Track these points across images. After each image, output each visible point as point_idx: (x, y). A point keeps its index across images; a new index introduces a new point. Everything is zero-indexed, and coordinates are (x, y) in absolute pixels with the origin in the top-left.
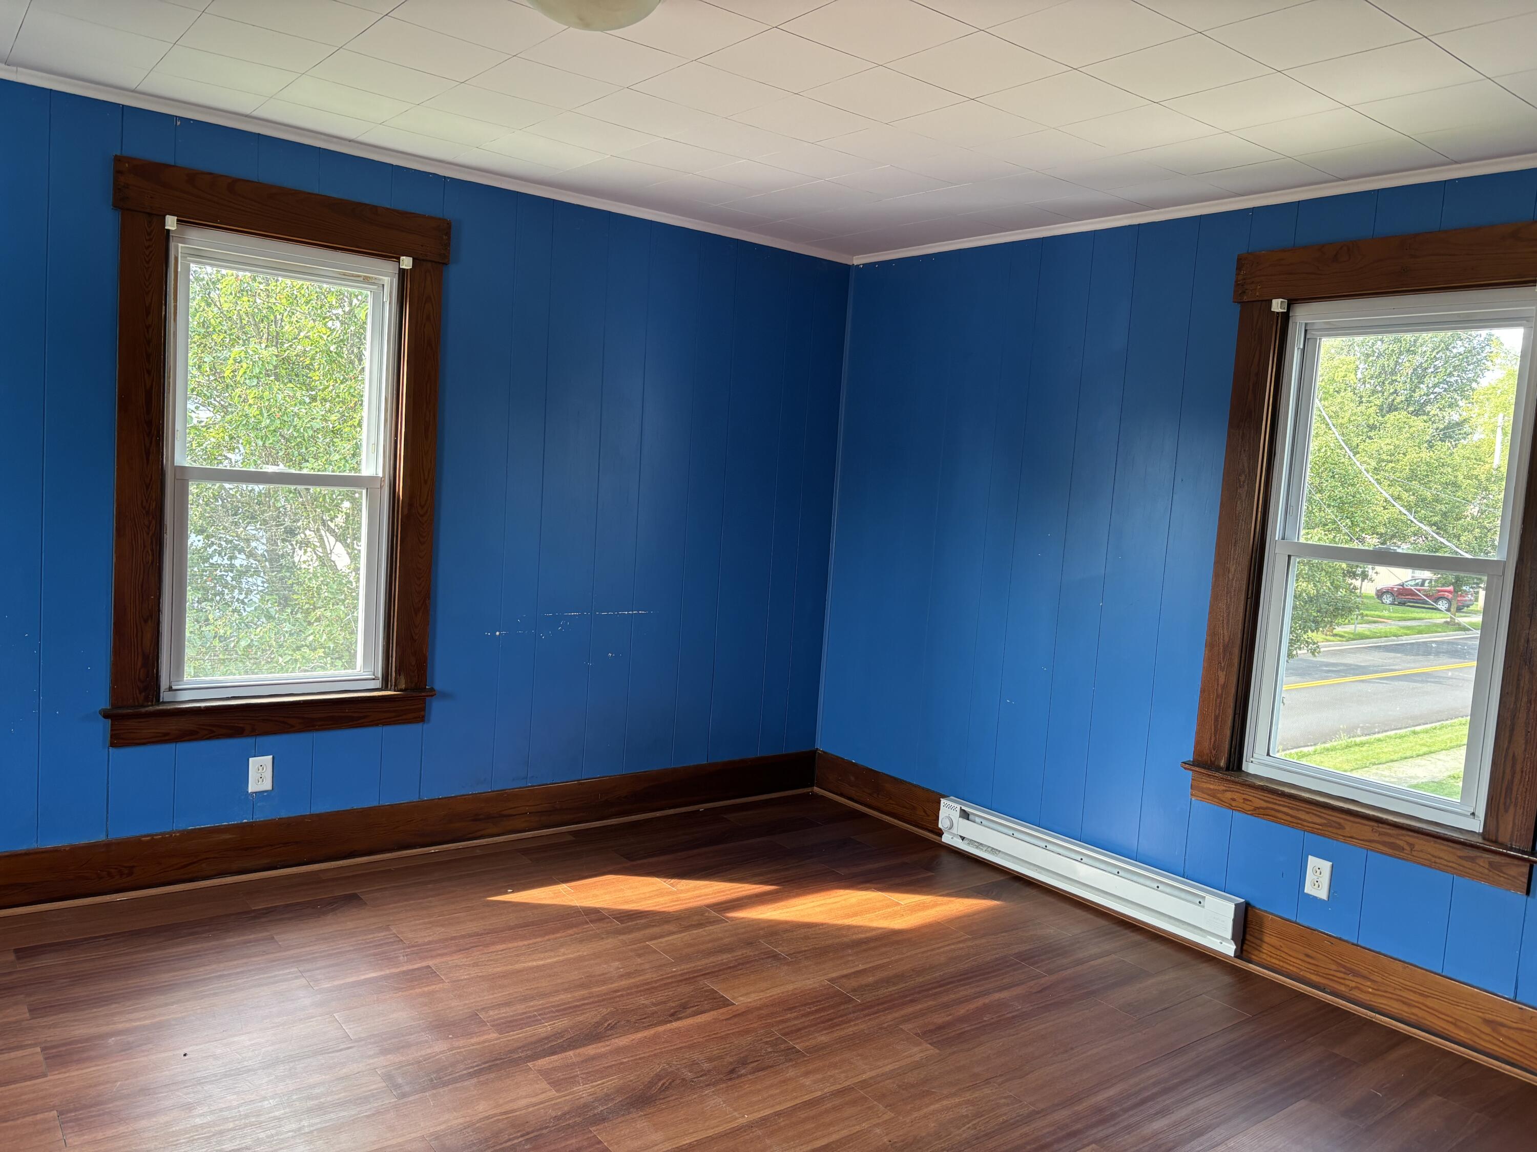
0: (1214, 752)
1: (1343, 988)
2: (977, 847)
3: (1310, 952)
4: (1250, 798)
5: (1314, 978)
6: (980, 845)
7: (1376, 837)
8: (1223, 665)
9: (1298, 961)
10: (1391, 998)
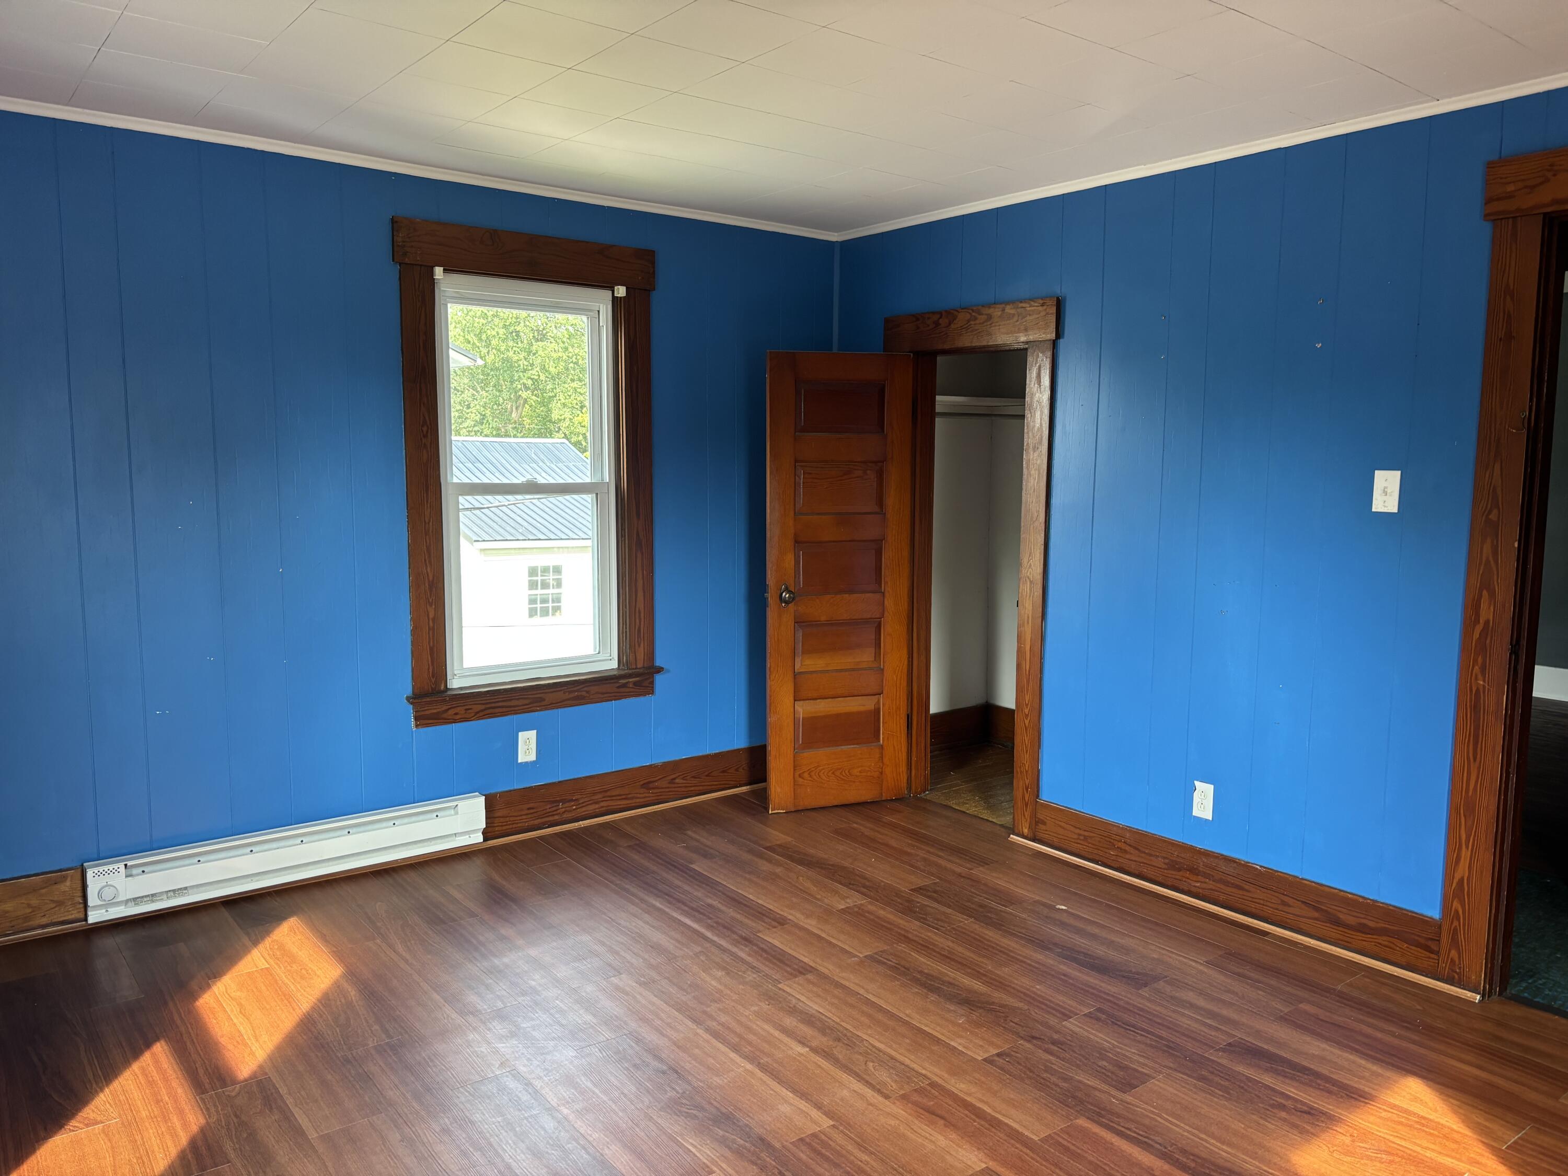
0: (433, 680)
1: (556, 817)
2: (153, 901)
3: (531, 805)
4: (470, 707)
5: (537, 822)
6: (153, 897)
7: (567, 696)
8: (431, 601)
9: (524, 817)
10: (588, 805)
